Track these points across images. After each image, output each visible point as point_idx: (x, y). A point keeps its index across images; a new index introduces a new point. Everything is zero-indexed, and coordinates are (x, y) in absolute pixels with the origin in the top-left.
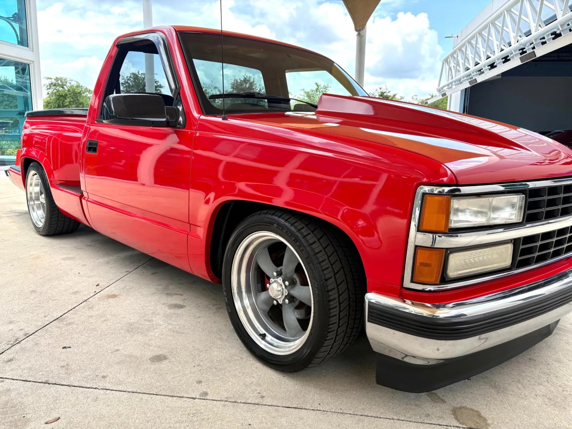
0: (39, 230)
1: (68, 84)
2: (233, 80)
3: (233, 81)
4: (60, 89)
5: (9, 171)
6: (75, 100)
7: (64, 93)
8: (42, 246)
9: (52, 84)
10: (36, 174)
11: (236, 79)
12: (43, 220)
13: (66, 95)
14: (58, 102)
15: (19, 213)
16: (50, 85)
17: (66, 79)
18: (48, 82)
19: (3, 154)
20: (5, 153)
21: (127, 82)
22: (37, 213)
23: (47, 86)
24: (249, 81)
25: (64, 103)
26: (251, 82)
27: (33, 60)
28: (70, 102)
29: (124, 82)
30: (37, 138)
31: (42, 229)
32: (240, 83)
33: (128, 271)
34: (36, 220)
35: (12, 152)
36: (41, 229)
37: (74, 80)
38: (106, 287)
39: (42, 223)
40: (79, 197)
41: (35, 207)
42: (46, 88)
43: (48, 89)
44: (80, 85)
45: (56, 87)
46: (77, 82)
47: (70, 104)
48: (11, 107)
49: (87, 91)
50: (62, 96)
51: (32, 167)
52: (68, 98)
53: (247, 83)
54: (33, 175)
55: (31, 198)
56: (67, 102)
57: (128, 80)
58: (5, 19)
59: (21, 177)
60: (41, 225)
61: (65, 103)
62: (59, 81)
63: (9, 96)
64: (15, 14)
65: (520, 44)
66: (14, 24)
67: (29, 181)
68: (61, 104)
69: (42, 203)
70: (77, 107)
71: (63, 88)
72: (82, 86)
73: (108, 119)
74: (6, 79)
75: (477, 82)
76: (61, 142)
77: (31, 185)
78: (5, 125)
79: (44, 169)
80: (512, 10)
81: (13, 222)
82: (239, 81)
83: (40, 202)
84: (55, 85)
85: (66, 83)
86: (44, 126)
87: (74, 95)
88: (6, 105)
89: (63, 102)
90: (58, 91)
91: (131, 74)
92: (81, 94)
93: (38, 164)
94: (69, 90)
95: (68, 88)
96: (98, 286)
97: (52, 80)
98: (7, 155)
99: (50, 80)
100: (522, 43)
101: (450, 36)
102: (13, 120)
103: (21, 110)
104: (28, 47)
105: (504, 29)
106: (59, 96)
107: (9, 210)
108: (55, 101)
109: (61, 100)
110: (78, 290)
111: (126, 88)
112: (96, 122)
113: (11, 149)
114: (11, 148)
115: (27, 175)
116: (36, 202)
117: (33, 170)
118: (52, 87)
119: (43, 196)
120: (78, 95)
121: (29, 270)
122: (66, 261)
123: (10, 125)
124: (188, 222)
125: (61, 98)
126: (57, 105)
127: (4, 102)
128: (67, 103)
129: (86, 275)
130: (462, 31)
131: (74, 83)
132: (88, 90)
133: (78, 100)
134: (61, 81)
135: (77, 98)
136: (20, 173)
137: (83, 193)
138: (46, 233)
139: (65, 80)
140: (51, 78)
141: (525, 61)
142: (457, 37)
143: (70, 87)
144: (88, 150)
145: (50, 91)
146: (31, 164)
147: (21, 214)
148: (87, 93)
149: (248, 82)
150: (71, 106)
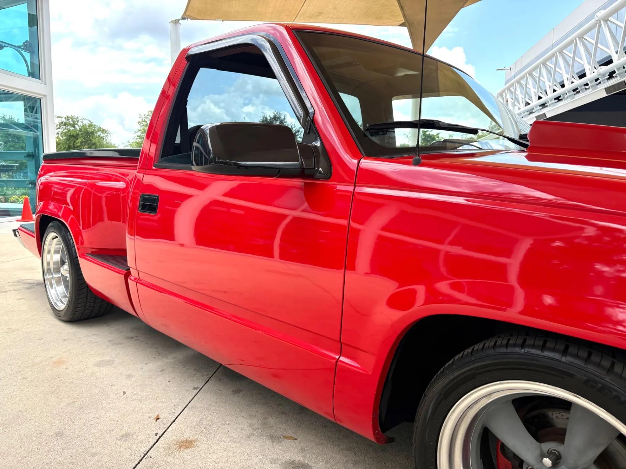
0: (59, 313)
1: (80, 124)
2: (262, 117)
3: (262, 119)
4: (71, 129)
5: (19, 231)
6: (87, 141)
7: (75, 133)
8: (65, 340)
9: (62, 123)
10: (57, 237)
11: (265, 116)
12: (66, 301)
13: (78, 135)
14: (68, 142)
15: (30, 283)
16: (60, 124)
17: (78, 117)
18: (57, 121)
19: (6, 201)
20: (9, 201)
21: (145, 121)
22: (56, 290)
23: (57, 126)
24: (279, 118)
25: (75, 144)
26: (281, 119)
27: (45, 94)
28: (82, 143)
29: (141, 121)
30: (56, 188)
31: (63, 312)
32: (270, 120)
33: (196, 386)
34: (55, 301)
35: (17, 199)
36: (62, 314)
37: (87, 119)
38: (170, 423)
39: (64, 304)
40: (123, 276)
41: (54, 282)
42: (56, 128)
43: (57, 129)
44: (93, 124)
45: (67, 126)
46: (90, 121)
47: (81, 144)
48: (16, 149)
49: (100, 131)
50: (73, 136)
51: (51, 228)
52: (80, 138)
53: (277, 121)
54: (53, 239)
55: (49, 270)
56: (78, 142)
57: (146, 118)
58: (14, 47)
59: (34, 240)
60: (61, 306)
61: (77, 143)
62: (70, 120)
63: (14, 136)
64: (26, 42)
65: (599, 74)
66: (24, 53)
67: (46, 248)
68: (72, 145)
69: (63, 275)
70: (89, 148)
71: (74, 127)
72: (95, 126)
73: (202, 165)
74: (11, 118)
75: (546, 117)
76: (94, 194)
77: (49, 252)
78: (9, 168)
79: (69, 232)
80: (585, 37)
81: (22, 299)
82: (269, 118)
83: (60, 275)
84: (65, 125)
85: (78, 121)
86: (62, 173)
87: (86, 135)
88: (11, 146)
89: (74, 142)
90: (69, 131)
91: (149, 112)
92: (94, 134)
93: (60, 225)
94: (81, 130)
95: (80, 127)
96: (158, 420)
97: (62, 119)
98: (11, 202)
99: (60, 119)
100: (601, 73)
101: (503, 68)
102: (18, 162)
103: (30, 152)
104: (40, 79)
105: (575, 60)
106: (69, 136)
107: (16, 279)
108: (65, 142)
109: (72, 140)
110: (129, 430)
111: (143, 127)
112: (154, 168)
113: (16, 196)
114: (16, 194)
115: (44, 239)
116: (55, 276)
117: (53, 232)
118: (62, 127)
119: (66, 267)
120: (90, 135)
121: (50, 388)
122: (102, 369)
123: (15, 168)
124: (338, 339)
125: (71, 138)
126: (67, 146)
127: (9, 143)
128: (79, 144)
129: (135, 397)
130: (515, 62)
131: (86, 122)
132: (102, 129)
133: (90, 140)
134: (72, 120)
135: (89, 138)
136: (35, 235)
137: (129, 269)
138: (69, 319)
139: (76, 119)
140: (61, 117)
141: (612, 92)
142: (510, 69)
143: (82, 127)
144: (142, 209)
145: (60, 131)
146: (50, 224)
147: (32, 286)
148: (101, 132)
149: (279, 120)
150: (82, 147)
